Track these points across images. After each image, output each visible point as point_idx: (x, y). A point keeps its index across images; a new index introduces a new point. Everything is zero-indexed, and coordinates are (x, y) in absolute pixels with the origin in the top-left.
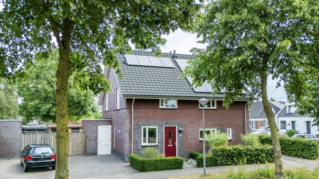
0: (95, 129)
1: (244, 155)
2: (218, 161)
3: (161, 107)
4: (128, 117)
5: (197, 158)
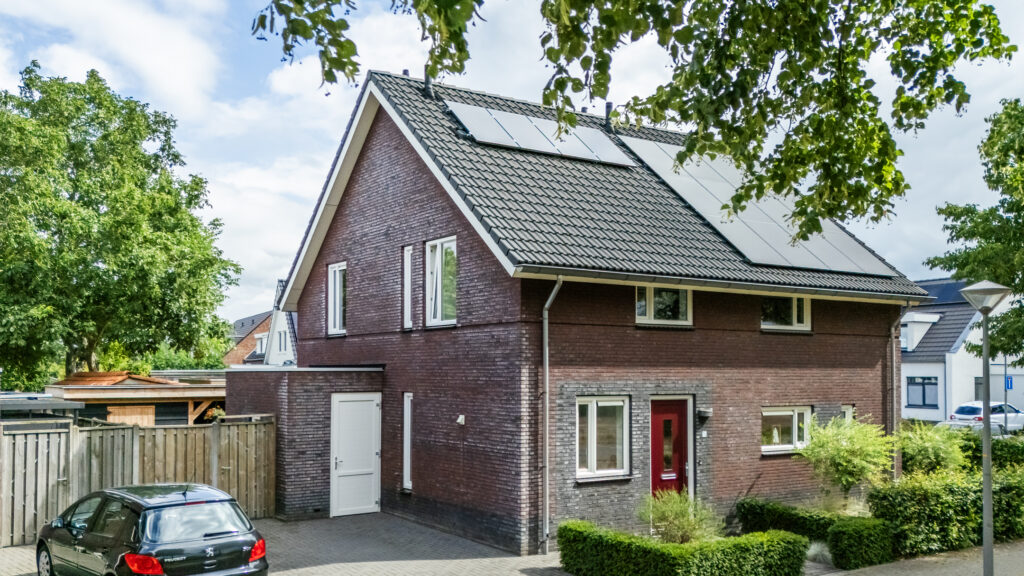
0: (320, 410)
3: (640, 320)
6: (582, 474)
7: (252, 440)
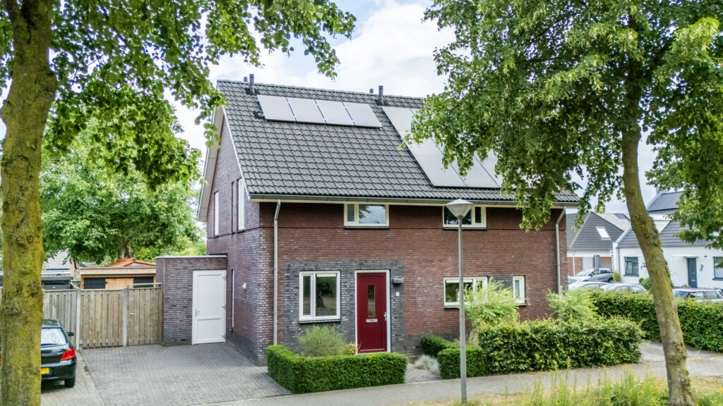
0: (185, 281)
1: (560, 346)
2: (495, 361)
3: (347, 224)
4: (263, 249)
5: (440, 353)
6: (303, 318)
7: (148, 298)
